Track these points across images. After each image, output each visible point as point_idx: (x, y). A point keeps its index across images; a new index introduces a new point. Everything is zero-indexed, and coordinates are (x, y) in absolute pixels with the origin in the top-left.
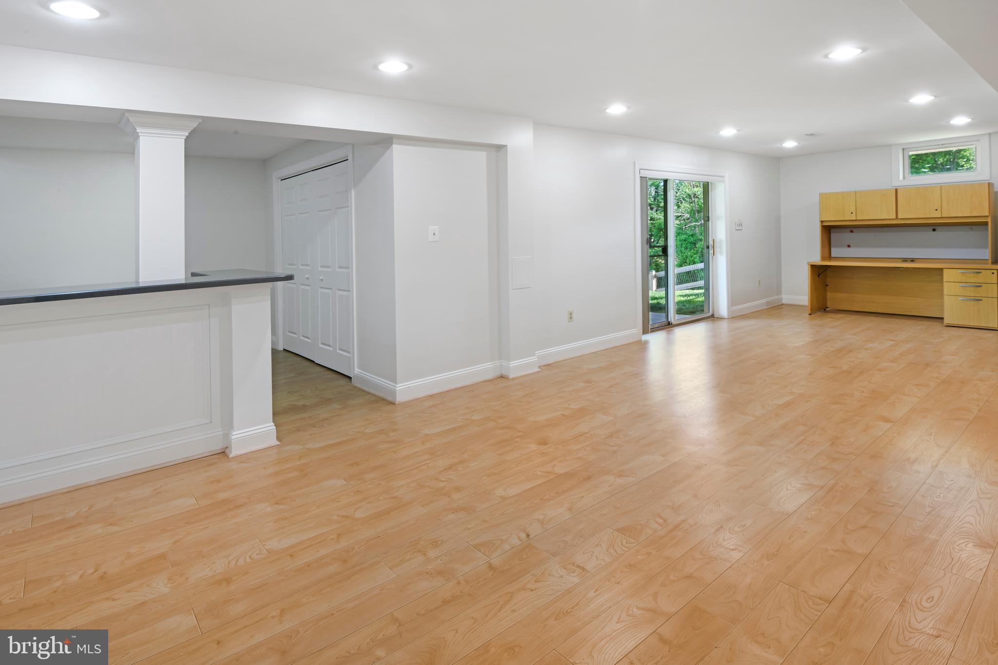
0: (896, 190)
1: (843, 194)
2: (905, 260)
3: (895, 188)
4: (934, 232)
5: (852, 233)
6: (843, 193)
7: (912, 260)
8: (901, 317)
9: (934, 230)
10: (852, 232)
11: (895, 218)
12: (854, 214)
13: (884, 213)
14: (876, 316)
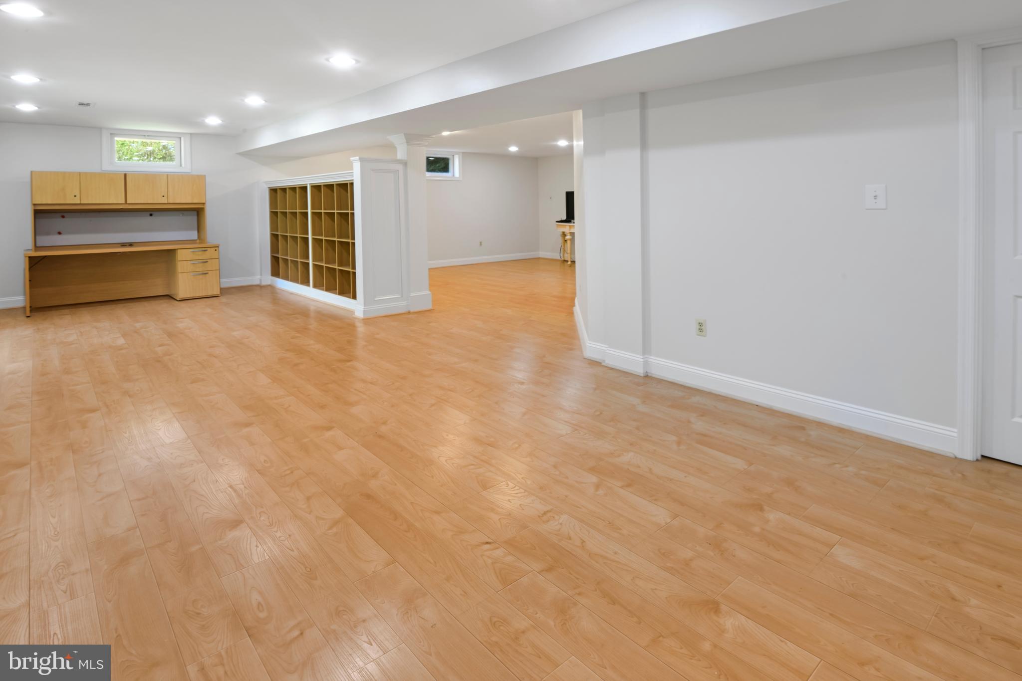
0: (125, 175)
1: (64, 175)
2: (123, 245)
3: (125, 172)
4: (151, 217)
5: (64, 219)
6: (65, 173)
7: (131, 245)
8: (123, 302)
9: (151, 215)
10: (63, 217)
11: (124, 202)
12: (78, 196)
13: (113, 198)
14: (102, 305)
